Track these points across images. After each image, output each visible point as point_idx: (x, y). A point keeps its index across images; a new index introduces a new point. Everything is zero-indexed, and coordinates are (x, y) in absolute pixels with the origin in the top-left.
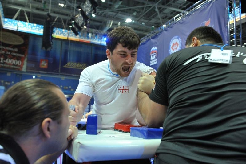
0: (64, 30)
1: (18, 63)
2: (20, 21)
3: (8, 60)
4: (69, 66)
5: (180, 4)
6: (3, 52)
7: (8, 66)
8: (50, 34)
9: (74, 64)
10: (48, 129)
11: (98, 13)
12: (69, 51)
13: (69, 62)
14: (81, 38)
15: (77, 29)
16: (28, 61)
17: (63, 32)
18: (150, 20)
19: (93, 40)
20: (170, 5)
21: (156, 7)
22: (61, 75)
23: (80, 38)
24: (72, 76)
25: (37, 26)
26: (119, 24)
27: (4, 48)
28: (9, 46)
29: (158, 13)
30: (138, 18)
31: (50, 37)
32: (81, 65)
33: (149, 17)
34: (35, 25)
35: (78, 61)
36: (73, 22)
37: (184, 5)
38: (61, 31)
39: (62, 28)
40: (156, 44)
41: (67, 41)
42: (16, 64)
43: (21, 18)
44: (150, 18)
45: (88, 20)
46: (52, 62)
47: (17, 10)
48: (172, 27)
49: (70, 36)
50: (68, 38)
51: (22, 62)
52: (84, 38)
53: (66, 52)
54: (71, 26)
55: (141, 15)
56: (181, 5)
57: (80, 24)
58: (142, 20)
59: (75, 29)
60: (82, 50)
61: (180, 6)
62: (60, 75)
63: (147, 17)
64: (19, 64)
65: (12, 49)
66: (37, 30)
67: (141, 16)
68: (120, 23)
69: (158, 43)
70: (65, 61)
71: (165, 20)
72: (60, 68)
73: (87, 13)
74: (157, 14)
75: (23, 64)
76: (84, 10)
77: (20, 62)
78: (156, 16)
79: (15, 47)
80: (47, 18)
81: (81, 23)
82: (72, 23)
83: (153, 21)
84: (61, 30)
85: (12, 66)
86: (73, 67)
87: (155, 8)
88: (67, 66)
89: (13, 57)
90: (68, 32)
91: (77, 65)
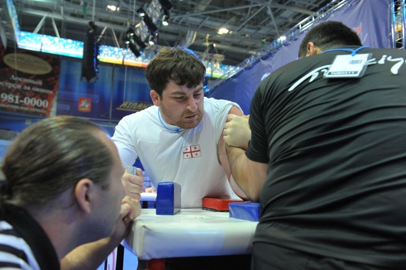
0: (116, 49)
1: (43, 103)
2: (45, 36)
3: (27, 100)
4: (125, 108)
5: (310, 2)
6: (19, 87)
7: (26, 109)
8: (95, 55)
9: (133, 105)
10: (87, 198)
11: (172, 20)
12: (125, 84)
13: (126, 101)
14: (146, 62)
15: (138, 47)
16: (59, 101)
17: (115, 52)
18: (259, 29)
20: (292, 4)
21: (269, 8)
22: (112, 122)
23: (143, 61)
25: (73, 43)
26: (207, 38)
27: (20, 79)
28: (27, 76)
29: (272, 17)
30: (238, 26)
31: (95, 60)
32: (145, 107)
33: (256, 24)
34: (70, 41)
35: (141, 99)
36: (132, 34)
37: (316, 3)
38: (111, 50)
39: (114, 45)
40: (270, 69)
41: (122, 68)
42: (41, 105)
43: (48, 30)
44: (258, 26)
45: (157, 31)
46: (97, 102)
47: (40, 18)
48: (296, 40)
49: (127, 58)
50: (123, 62)
51: (50, 102)
53: (121, 85)
54: (128, 42)
55: (243, 21)
56: (311, 4)
57: (143, 39)
58: (245, 30)
59: (135, 46)
61: (308, 4)
62: (110, 123)
63: (253, 25)
64: (45, 105)
65: (33, 82)
66: (74, 49)
67: (244, 24)
68: (208, 35)
69: (273, 67)
70: (119, 100)
71: (283, 30)
72: (111, 111)
73: (154, 20)
74: (270, 19)
75: (50, 106)
76: (149, 15)
77: (45, 103)
78: (268, 23)
79: (37, 77)
80: (90, 30)
81: (145, 36)
82: (130, 37)
83: (264, 31)
84: (112, 48)
85: (34, 110)
86: (131, 109)
87: (266, 9)
88: (122, 108)
89: (36, 95)
90: (123, 51)
91: (139, 106)
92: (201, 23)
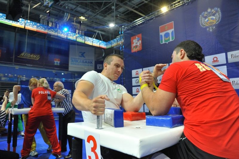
0: (21, 19)
4: (23, 56)
5: (134, 4)
9: (28, 55)
14: (39, 29)
19: (50, 31)
20: (126, 4)
22: (15, 64)
23: (37, 28)
24: (26, 66)
26: (75, 19)
30: (95, 13)
32: (35, 56)
35: (32, 52)
37: (137, 5)
46: (5, 52)
49: (27, 25)
50: (25, 27)
52: (41, 29)
53: (20, 44)
56: (135, 6)
60: (36, 42)
61: (133, 6)
62: (13, 65)
72: (14, 57)
86: (27, 57)
90: (25, 21)
91: (31, 56)
92: (75, 9)
